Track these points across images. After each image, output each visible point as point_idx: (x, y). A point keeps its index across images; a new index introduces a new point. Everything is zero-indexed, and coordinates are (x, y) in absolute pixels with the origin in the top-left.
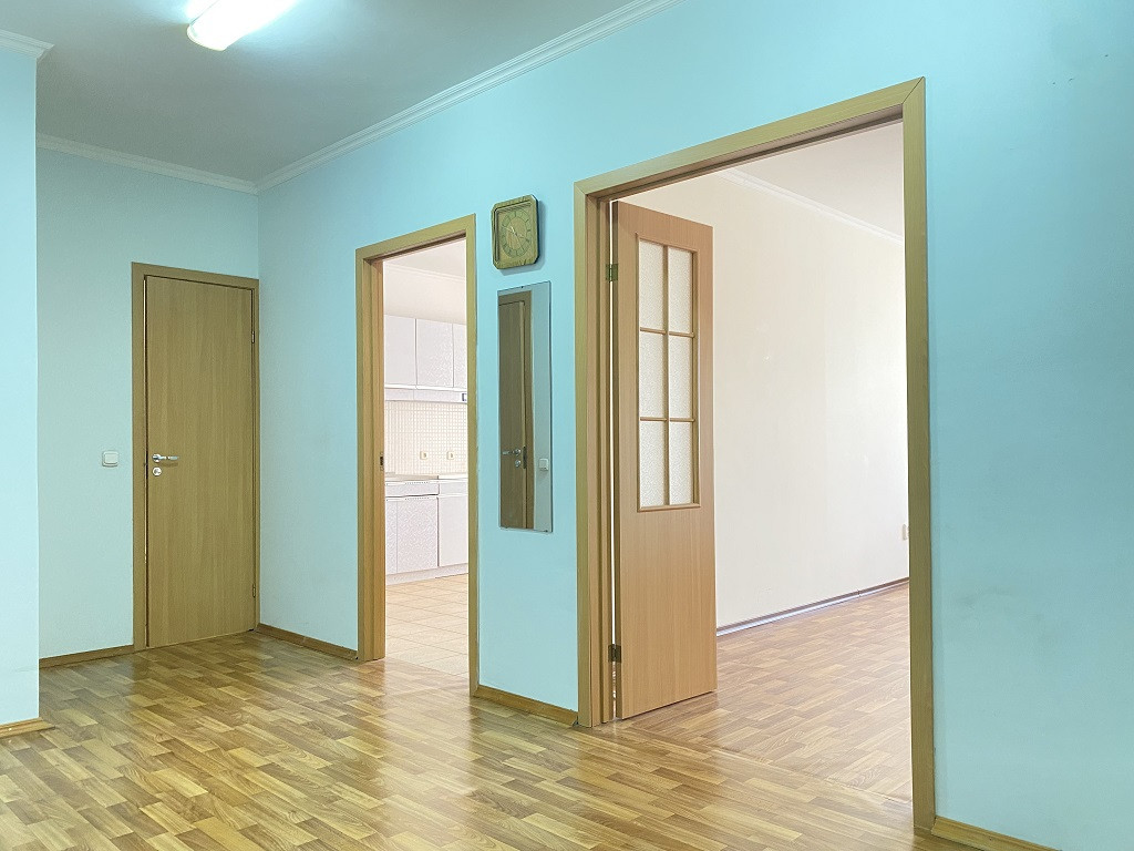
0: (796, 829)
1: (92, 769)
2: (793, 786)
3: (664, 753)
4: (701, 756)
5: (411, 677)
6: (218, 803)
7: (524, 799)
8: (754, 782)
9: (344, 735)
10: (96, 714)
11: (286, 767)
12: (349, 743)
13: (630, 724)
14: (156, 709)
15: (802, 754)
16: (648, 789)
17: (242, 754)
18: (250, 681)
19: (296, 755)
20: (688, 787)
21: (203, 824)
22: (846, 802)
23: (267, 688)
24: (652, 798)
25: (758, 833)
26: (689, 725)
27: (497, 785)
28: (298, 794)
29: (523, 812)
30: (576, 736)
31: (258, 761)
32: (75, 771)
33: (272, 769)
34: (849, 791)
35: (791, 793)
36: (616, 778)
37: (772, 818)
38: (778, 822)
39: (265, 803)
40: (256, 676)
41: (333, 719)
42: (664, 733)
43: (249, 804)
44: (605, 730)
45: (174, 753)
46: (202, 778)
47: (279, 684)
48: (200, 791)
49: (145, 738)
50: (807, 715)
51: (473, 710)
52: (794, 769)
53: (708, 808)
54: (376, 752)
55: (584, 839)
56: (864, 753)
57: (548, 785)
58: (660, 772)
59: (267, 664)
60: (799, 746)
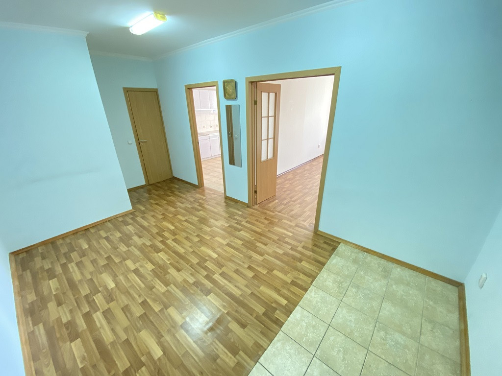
0: (292, 233)
1: (149, 223)
2: (291, 221)
3: (266, 213)
4: (273, 214)
5: (211, 193)
6: (178, 231)
7: (240, 227)
8: (284, 221)
9: (200, 211)
10: (144, 206)
11: (190, 220)
12: (201, 212)
13: (258, 205)
14: (157, 204)
15: (293, 213)
16: (263, 223)
17: (179, 217)
18: (176, 195)
19: (191, 216)
20: (271, 223)
21: (176, 236)
22: (301, 225)
23: (181, 197)
24: (264, 226)
25: (285, 234)
26: (271, 205)
27: (233, 223)
28: (194, 228)
29: (240, 230)
30: (248, 209)
31: (184, 219)
32: (145, 224)
33: (186, 221)
34: (302, 222)
35: (291, 224)
36: (257, 220)
37: (287, 230)
38: (288, 231)
39: (187, 230)
40: (176, 193)
41: (196, 205)
42: (266, 207)
43: (184, 231)
44: (253, 207)
45: (165, 218)
46: (173, 224)
47: (182, 195)
48: (173, 228)
49: (157, 213)
50: (294, 201)
51: (225, 202)
52: (291, 217)
53: (275, 228)
54: (208, 215)
55: (252, 237)
56: (305, 212)
57: (244, 223)
58: (266, 219)
59: (178, 189)
60: (292, 210)
